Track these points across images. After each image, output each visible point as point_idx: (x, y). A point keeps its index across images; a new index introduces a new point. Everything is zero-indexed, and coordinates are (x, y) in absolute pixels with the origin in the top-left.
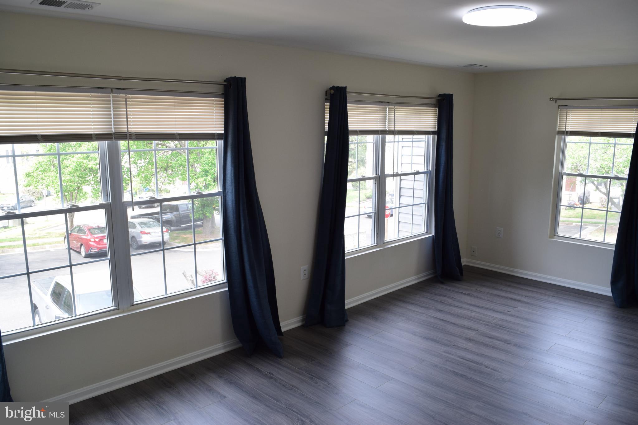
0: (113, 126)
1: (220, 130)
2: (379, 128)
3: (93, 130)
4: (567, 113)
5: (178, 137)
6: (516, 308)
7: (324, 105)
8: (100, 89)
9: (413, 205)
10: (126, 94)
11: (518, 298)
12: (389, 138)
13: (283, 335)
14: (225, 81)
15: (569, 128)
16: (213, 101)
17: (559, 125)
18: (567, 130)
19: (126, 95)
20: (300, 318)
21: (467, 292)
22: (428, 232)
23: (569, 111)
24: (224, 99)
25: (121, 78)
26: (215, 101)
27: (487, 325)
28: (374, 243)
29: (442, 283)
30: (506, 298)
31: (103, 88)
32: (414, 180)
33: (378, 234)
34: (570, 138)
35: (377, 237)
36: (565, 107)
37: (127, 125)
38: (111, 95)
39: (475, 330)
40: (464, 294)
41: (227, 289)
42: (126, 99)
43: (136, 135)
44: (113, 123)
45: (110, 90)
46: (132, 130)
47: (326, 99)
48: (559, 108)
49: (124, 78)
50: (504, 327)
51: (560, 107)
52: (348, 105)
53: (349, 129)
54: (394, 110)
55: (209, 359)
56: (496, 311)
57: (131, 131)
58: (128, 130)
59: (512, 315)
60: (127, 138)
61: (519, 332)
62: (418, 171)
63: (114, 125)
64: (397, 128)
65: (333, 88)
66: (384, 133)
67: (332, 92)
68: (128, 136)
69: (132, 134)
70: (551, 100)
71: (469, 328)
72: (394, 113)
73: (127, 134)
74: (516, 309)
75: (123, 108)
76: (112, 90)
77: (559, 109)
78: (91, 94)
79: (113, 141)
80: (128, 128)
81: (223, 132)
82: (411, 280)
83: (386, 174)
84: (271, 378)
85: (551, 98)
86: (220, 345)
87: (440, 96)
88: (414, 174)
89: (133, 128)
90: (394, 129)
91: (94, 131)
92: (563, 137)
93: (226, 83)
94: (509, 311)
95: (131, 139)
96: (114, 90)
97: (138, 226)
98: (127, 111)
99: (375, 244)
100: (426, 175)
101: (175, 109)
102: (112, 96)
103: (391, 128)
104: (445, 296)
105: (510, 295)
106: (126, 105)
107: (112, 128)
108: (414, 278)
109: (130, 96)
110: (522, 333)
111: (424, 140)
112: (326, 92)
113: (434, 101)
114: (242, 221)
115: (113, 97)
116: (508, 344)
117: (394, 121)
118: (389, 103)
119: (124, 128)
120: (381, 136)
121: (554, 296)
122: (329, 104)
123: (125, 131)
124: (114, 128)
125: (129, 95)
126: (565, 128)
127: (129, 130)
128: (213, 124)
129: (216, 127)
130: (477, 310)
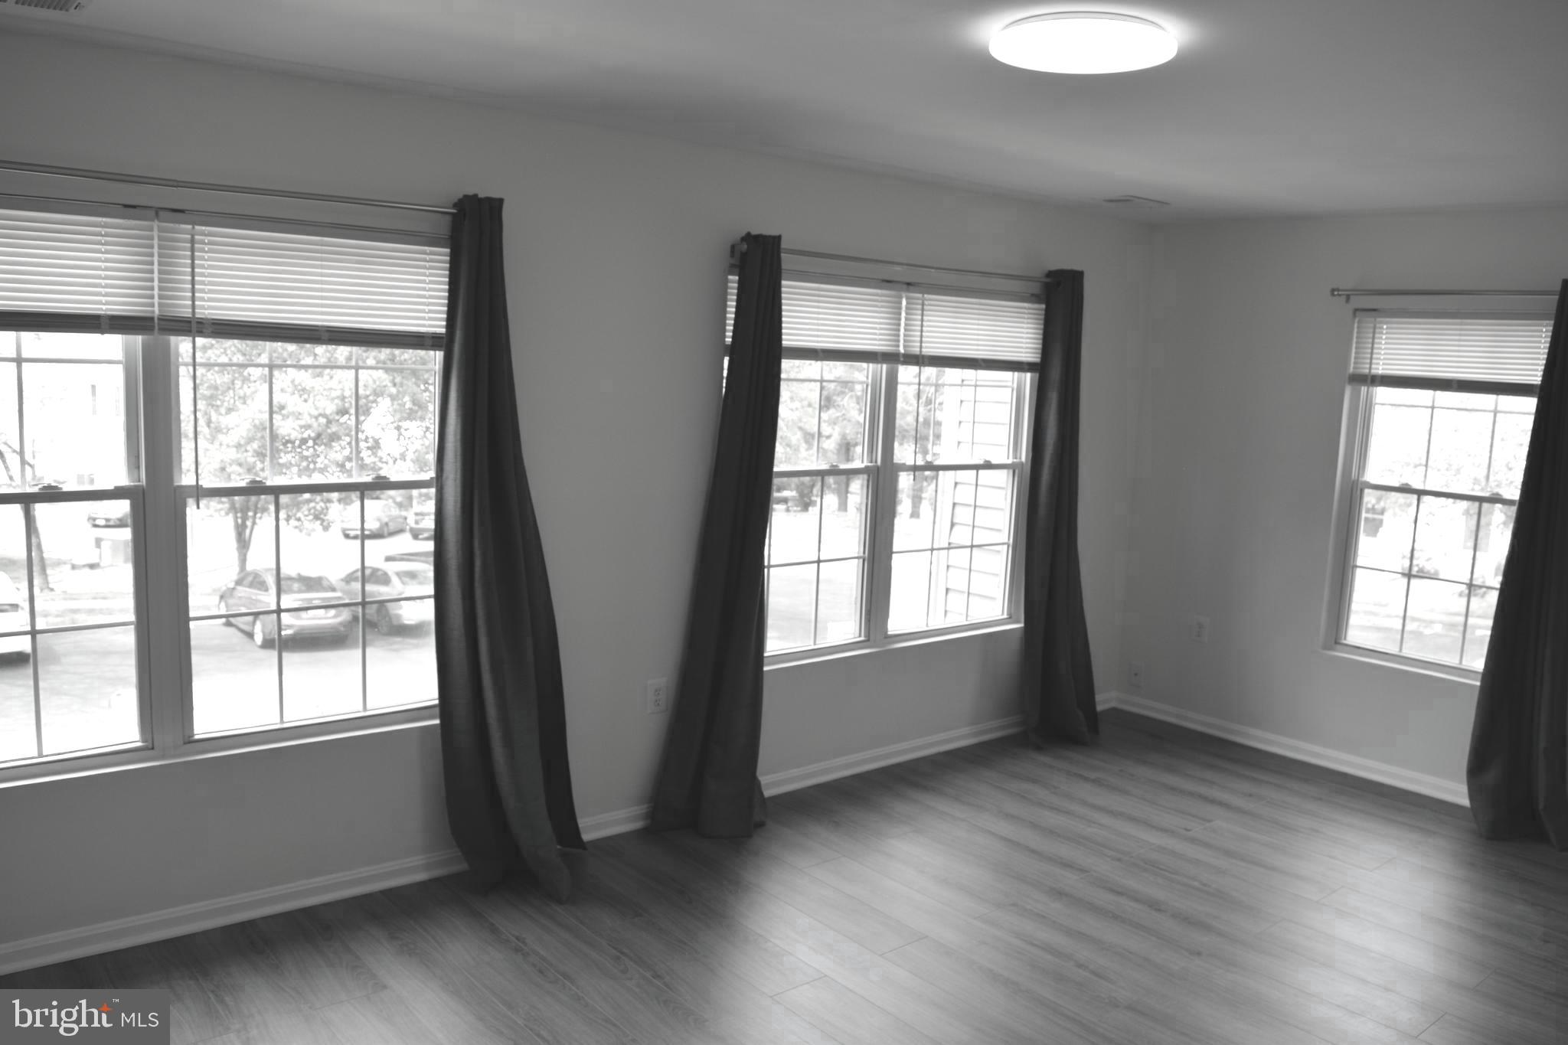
0: (156, 300)
1: (437, 324)
2: (879, 345)
3: (104, 307)
4: (1375, 328)
5: (326, 336)
6: (1209, 821)
7: (727, 281)
8: (129, 209)
9: (972, 546)
10: (194, 223)
11: (1225, 796)
12: (907, 373)
13: (585, 849)
14: (455, 206)
15: (1380, 369)
16: (425, 253)
17: (1355, 358)
18: (1374, 372)
19: (193, 228)
20: (641, 809)
21: (1093, 775)
22: (1011, 619)
23: (1381, 322)
24: (448, 250)
25: (175, 184)
26: (431, 253)
27: (1119, 860)
28: (860, 636)
29: (1039, 748)
30: (1191, 794)
31: (134, 207)
32: (977, 485)
33: (869, 612)
34: (1382, 393)
35: (868, 621)
36: (1373, 313)
37: (193, 299)
38: (156, 224)
39: (1082, 870)
40: (1086, 779)
41: (437, 722)
42: (193, 236)
43: (213, 324)
44: (156, 292)
45: (152, 213)
46: (207, 312)
47: (732, 266)
48: (1354, 315)
49: (181, 184)
50: (1162, 867)
51: (1358, 313)
52: (784, 283)
53: (784, 342)
54: (923, 305)
55: (384, 892)
56: (1153, 827)
57: (204, 314)
58: (194, 312)
59: (1193, 841)
60: (190, 331)
61: (1196, 884)
62: (989, 462)
63: (161, 297)
64: (929, 349)
65: (748, 238)
66: (892, 358)
67: (745, 247)
68: (194, 326)
69: (204, 321)
70: (1333, 295)
71: (1068, 865)
72: (923, 310)
73: (190, 322)
74: (1208, 825)
75: (184, 257)
76: (159, 212)
77: (1357, 320)
78: (104, 219)
79: (153, 334)
80: (193, 306)
81: (443, 330)
82: (960, 737)
83: (896, 464)
84: (517, 950)
85: (1333, 290)
86: (418, 860)
87: (1050, 274)
88: (976, 467)
89: (210, 308)
90: (921, 351)
91: (107, 310)
92: (1364, 389)
93: (455, 211)
94: (1189, 828)
95: (201, 333)
96: (161, 213)
97: (395, 579)
98: (193, 267)
99: (862, 638)
100: (1011, 472)
101: (322, 267)
102: (158, 226)
103: (913, 347)
104: (1034, 781)
105: (1203, 790)
106: (193, 250)
107: (153, 305)
108: (965, 730)
109: (204, 230)
110: (1205, 885)
111: (1010, 384)
112: (733, 247)
113: (1036, 288)
114: (477, 552)
115: (160, 230)
116: (1159, 910)
117: (922, 331)
118: (909, 285)
119: (185, 306)
120: (885, 366)
121: (1321, 799)
122: (737, 278)
123: (187, 313)
124: (160, 305)
125: (204, 228)
126: (1370, 368)
127: (197, 311)
128: (423, 311)
129: (430, 319)
130: (1106, 820)
